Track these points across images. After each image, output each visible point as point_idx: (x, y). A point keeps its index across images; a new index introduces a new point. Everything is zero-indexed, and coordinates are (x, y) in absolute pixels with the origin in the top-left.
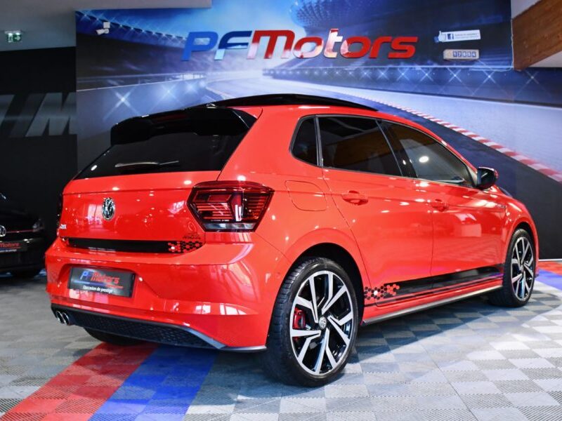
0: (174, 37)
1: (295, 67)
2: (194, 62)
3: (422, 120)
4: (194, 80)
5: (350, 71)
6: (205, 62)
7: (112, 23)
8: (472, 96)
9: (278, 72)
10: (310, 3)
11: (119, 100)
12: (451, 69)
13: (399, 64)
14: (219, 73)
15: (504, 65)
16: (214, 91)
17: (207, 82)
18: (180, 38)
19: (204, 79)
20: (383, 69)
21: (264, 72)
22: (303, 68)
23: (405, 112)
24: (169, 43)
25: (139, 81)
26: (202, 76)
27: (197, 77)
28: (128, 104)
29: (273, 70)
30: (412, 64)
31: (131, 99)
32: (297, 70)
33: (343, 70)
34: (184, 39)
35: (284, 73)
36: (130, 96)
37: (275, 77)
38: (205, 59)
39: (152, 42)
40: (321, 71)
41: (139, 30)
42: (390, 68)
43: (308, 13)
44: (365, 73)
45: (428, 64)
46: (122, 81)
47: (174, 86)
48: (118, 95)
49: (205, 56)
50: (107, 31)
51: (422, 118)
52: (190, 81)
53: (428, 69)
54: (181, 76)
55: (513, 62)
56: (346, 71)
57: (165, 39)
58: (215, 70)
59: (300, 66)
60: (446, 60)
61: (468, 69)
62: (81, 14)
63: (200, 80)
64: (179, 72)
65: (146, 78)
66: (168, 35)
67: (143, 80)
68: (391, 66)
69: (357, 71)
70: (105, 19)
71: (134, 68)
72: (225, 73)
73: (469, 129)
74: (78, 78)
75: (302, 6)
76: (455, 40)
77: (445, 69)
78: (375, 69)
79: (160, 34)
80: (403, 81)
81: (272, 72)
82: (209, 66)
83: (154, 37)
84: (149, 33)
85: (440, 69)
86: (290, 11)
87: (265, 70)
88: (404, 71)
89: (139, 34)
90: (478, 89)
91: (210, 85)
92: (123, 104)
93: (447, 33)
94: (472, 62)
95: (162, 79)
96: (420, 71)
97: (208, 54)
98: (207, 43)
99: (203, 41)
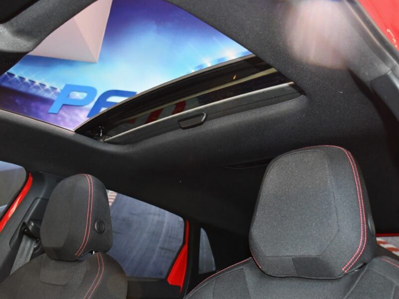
0: (48, 86)
2: (63, 117)
6: (74, 117)
18: (54, 89)
24: (41, 93)
34: (58, 90)
38: (77, 115)
39: (23, 89)
49: (77, 111)
57: (37, 87)
66: (41, 84)
79: (33, 82)
83: (26, 84)
84: (22, 79)
89: (11, 79)
97: (81, 110)
98: (81, 98)
99: (79, 96)
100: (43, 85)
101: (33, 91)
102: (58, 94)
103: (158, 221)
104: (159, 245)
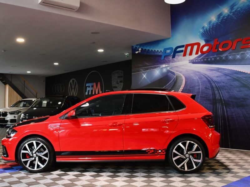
0: (159, 51)
2: (166, 60)
4: (166, 67)
5: (223, 57)
6: (169, 59)
7: (141, 49)
9: (194, 61)
10: (206, 29)
11: (143, 76)
13: (246, 51)
14: (174, 63)
16: (172, 71)
18: (161, 51)
20: (239, 54)
24: (158, 54)
25: (149, 69)
26: (168, 65)
27: (167, 66)
28: (146, 78)
31: (147, 76)
32: (202, 59)
35: (197, 61)
36: (147, 75)
37: (194, 63)
38: (169, 58)
40: (211, 59)
41: (149, 50)
42: (242, 53)
43: (206, 33)
44: (230, 57)
46: (144, 69)
47: (159, 70)
48: (143, 74)
49: (169, 57)
50: (140, 52)
52: (164, 67)
54: (162, 66)
56: (221, 57)
57: (157, 52)
58: (172, 62)
59: (203, 57)
62: (133, 47)
63: (167, 67)
64: (161, 64)
65: (151, 68)
66: (157, 51)
67: (150, 68)
69: (227, 56)
70: (139, 47)
71: (148, 64)
72: (176, 63)
74: (132, 69)
75: (203, 31)
78: (235, 54)
79: (155, 51)
80: (248, 59)
81: (192, 61)
82: (170, 61)
83: (153, 52)
86: (199, 34)
87: (189, 60)
88: (249, 54)
91: (171, 68)
92: (144, 78)
95: (155, 68)
97: (170, 56)
98: (169, 52)
99: (168, 51)
100: (158, 51)
101: (156, 54)
102: (162, 53)
103: (198, 88)
104: (200, 96)
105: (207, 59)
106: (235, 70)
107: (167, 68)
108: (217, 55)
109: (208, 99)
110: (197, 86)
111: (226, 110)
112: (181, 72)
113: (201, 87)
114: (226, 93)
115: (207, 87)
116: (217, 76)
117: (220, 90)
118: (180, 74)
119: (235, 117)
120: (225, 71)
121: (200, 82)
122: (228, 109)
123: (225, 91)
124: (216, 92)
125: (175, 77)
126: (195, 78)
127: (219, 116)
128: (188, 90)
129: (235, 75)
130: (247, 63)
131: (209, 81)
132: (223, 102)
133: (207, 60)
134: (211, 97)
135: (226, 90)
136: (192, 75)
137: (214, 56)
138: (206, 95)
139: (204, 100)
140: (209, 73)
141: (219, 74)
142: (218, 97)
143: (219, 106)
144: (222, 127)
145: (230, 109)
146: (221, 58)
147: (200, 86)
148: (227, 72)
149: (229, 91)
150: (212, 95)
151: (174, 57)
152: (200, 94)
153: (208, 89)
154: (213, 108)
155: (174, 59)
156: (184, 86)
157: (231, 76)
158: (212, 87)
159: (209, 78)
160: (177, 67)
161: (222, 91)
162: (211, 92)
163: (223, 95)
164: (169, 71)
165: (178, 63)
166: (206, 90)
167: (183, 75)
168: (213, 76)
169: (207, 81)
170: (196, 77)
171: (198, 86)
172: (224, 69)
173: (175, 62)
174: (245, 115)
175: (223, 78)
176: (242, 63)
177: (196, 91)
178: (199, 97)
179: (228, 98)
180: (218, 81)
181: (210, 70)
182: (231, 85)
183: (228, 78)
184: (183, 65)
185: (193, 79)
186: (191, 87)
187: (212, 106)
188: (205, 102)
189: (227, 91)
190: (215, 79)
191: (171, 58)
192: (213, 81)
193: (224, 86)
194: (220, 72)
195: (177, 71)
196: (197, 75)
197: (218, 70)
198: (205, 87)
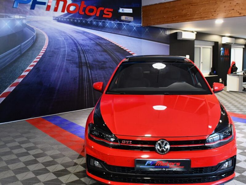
1: (67, 17)
2: (20, 10)
3: (114, 45)
4: (20, 19)
5: (89, 21)
8: (129, 35)
9: (60, 19)
12: (123, 24)
13: (106, 20)
14: (33, 17)
15: (139, 24)
16: (30, 26)
17: (27, 21)
19: (25, 19)
20: (100, 22)
21: (54, 18)
22: (70, 18)
23: (108, 41)
26: (24, 17)
27: (21, 17)
29: (57, 17)
30: (111, 20)
33: (86, 21)
35: (62, 19)
37: (59, 21)
38: (26, 9)
40: (77, 20)
42: (103, 22)
44: (94, 23)
45: (116, 21)
47: (9, 21)
49: (25, 6)
51: (114, 44)
52: (17, 19)
53: (116, 23)
54: (13, 16)
55: (142, 23)
58: (30, 14)
59: (69, 17)
60: (122, 20)
61: (128, 24)
63: (23, 19)
64: (11, 14)
68: (103, 21)
69: (91, 21)
72: (36, 17)
73: (129, 49)
76: (125, 12)
77: (121, 24)
78: (98, 21)
80: (107, 27)
81: (57, 19)
82: (27, 12)
85: (120, 23)
87: (54, 17)
88: (108, 23)
90: (131, 33)
91: (28, 22)
93: (122, 9)
94: (130, 22)
95: (3, 17)
96: (113, 24)
97: (27, 6)
103: (64, 50)
104: (65, 59)
105: (74, 19)
106: (97, 36)
107: (22, 21)
108: (83, 18)
109: (74, 62)
110: (62, 48)
111: (90, 72)
112: (43, 29)
113: (66, 50)
114: (90, 57)
115: (73, 49)
116: (83, 39)
117: (86, 54)
118: (41, 31)
119: (97, 78)
120: (90, 36)
121: (66, 43)
122: (92, 72)
123: (89, 55)
124: (82, 55)
125: (35, 34)
126: (60, 39)
127: (85, 79)
128: (53, 51)
129: (98, 40)
130: (106, 31)
131: (75, 44)
132: (88, 65)
133: (74, 21)
134: (77, 60)
135: (90, 53)
136: (57, 35)
137: (80, 18)
138: (72, 58)
139: (71, 63)
140: (75, 35)
141: (85, 37)
142: (83, 60)
143: (84, 69)
144: (87, 89)
145: (94, 71)
146: (86, 22)
147: (66, 48)
148: (91, 36)
149: (93, 55)
150: (79, 58)
151: (33, 7)
152: (66, 57)
153: (75, 52)
154: (79, 71)
155: (33, 10)
156: (47, 47)
157: (95, 41)
158: (78, 50)
159: (75, 41)
160: (37, 21)
161: (87, 55)
162: (77, 55)
163: (88, 58)
164: (25, 26)
165: (38, 17)
166: (72, 52)
167: (46, 33)
168: (80, 39)
169: (73, 43)
170: (61, 37)
171: (64, 48)
172: (89, 33)
173: (34, 14)
174: (105, 76)
175: (88, 42)
176: (103, 30)
177: (61, 53)
178: (65, 61)
179: (92, 62)
180: (83, 44)
181: (76, 33)
182: (95, 49)
183: (92, 42)
184: (45, 21)
185: (58, 40)
186: (56, 48)
187: (78, 69)
188: (71, 65)
189: (91, 55)
190: (81, 42)
191: (28, 8)
192: (79, 44)
193: (89, 50)
194: (86, 36)
195: (37, 28)
196: (62, 36)
197: (84, 33)
198: (71, 50)
